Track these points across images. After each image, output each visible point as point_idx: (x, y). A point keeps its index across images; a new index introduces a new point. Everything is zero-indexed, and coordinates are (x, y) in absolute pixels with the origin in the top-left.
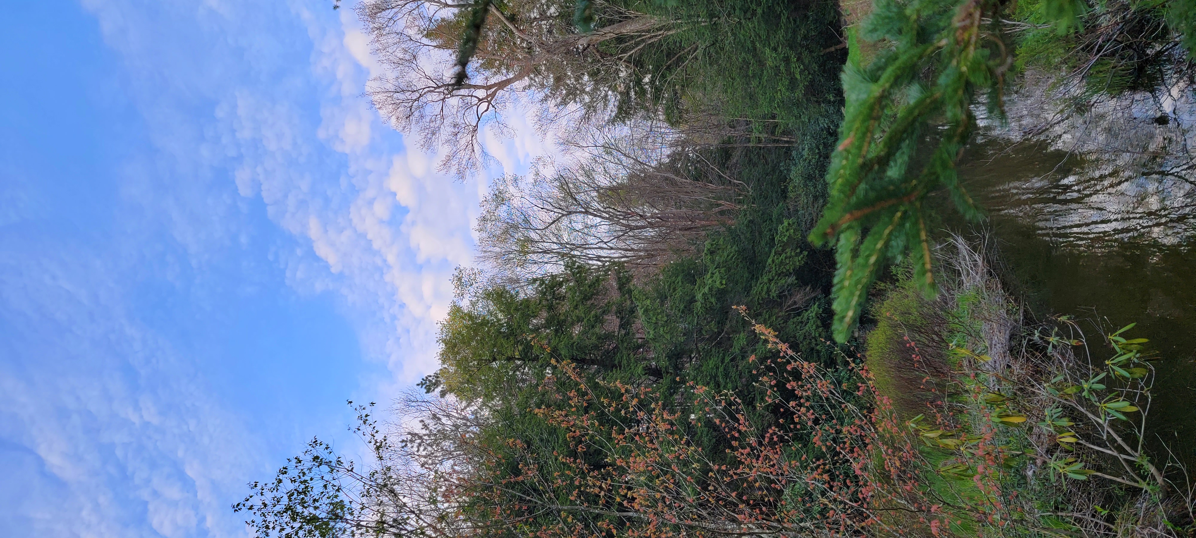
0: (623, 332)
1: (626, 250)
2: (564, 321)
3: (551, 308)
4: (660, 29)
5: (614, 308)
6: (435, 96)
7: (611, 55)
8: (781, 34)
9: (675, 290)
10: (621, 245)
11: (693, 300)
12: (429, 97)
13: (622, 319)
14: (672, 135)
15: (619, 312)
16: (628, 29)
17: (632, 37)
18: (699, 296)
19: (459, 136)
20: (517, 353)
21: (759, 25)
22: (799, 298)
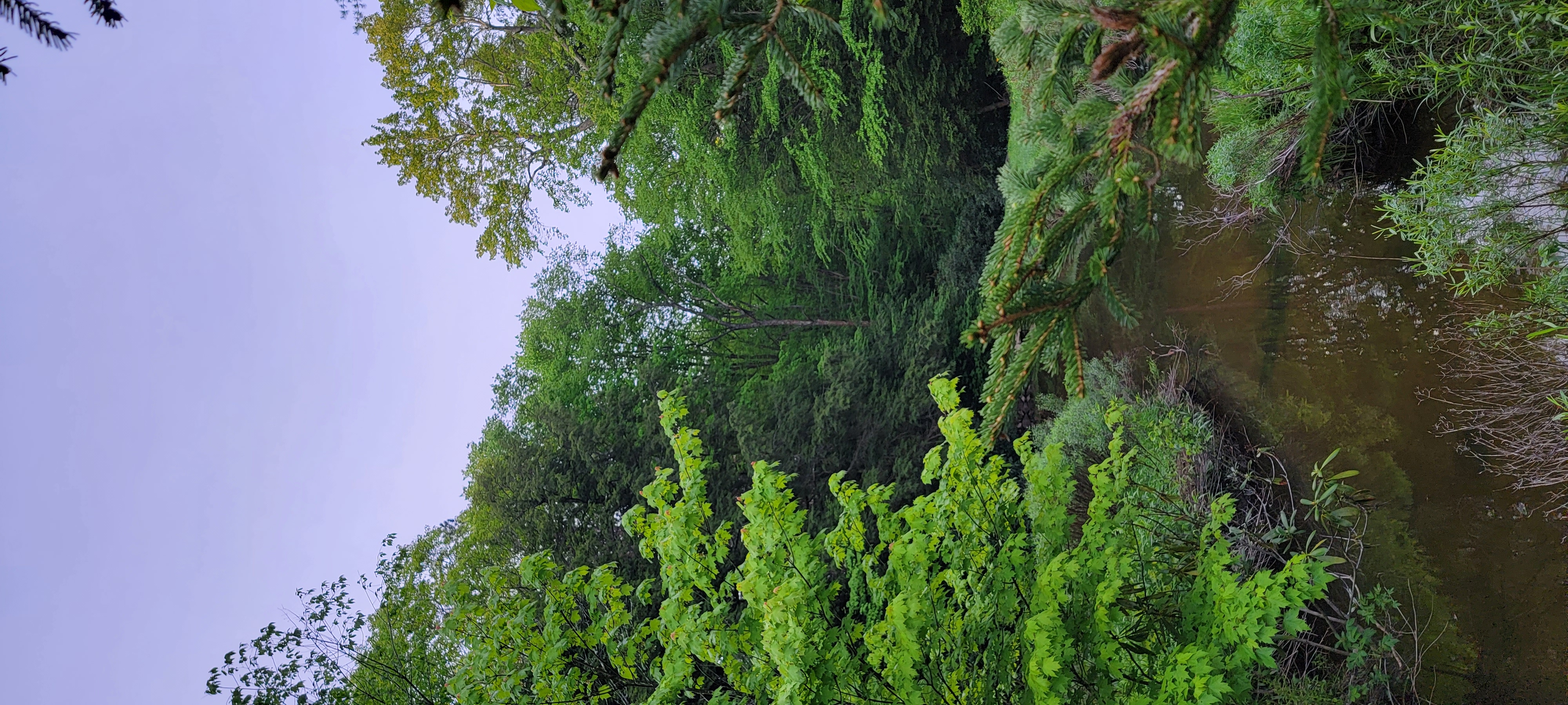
8: (931, 85)
9: (787, 409)
11: (811, 423)
18: (818, 419)
20: (574, 490)
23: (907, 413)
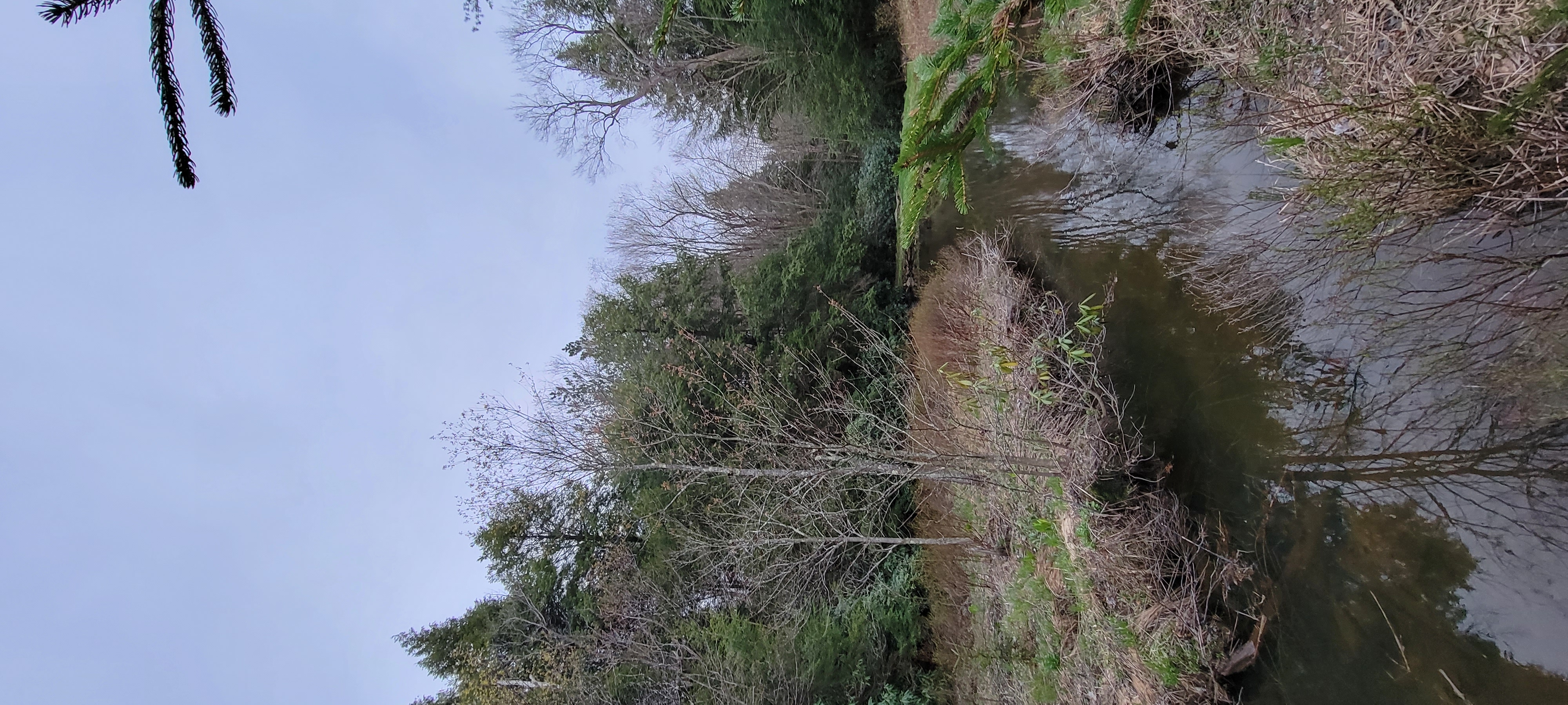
0: (726, 310)
1: (728, 244)
2: (678, 301)
3: (668, 290)
4: (756, 59)
5: (718, 291)
6: (569, 111)
7: (715, 80)
8: (853, 66)
9: (766, 276)
10: (725, 240)
11: (781, 284)
12: (563, 112)
13: (725, 299)
14: (766, 150)
15: (723, 294)
16: (729, 56)
17: (733, 65)
18: (785, 282)
19: (589, 146)
20: (642, 325)
21: (836, 58)
22: (862, 283)
23: (838, 277)
